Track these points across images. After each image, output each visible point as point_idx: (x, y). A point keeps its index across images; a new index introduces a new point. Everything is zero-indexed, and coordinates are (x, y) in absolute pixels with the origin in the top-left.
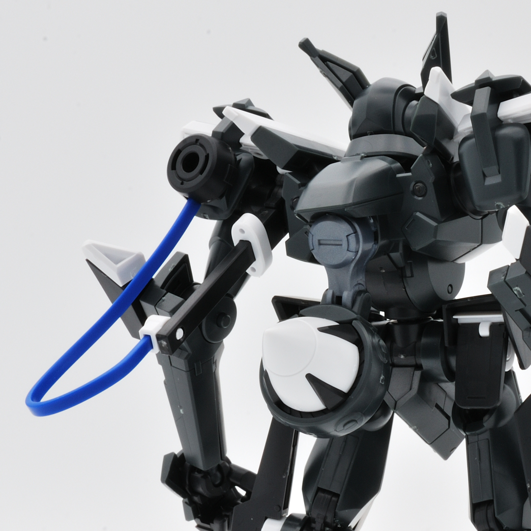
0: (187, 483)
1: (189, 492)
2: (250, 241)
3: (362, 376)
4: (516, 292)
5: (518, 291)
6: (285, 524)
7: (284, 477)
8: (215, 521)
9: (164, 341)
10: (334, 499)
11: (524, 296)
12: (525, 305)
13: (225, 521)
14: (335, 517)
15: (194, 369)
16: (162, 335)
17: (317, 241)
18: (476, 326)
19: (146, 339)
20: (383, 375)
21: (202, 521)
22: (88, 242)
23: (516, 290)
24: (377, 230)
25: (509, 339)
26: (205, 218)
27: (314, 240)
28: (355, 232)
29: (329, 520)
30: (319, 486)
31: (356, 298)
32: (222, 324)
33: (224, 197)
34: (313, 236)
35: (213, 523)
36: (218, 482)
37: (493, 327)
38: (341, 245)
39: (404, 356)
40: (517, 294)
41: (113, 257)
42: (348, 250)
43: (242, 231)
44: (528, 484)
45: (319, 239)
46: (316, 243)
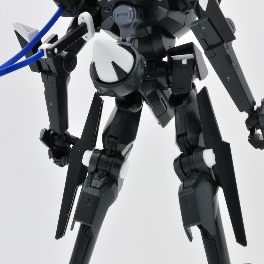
0: (51, 141)
1: (52, 145)
2: (86, 23)
3: (135, 67)
4: (202, 29)
5: (204, 29)
6: (94, 152)
7: (94, 132)
8: (62, 157)
9: (49, 51)
10: (116, 140)
11: (206, 31)
12: (206, 36)
13: (67, 157)
14: (116, 148)
15: (58, 82)
16: (49, 49)
17: (117, 15)
18: (181, 61)
19: (41, 51)
20: (144, 69)
21: (57, 159)
22: (15, 22)
23: (203, 28)
24: (142, 13)
25: (195, 66)
26: (66, 16)
27: (115, 14)
28: (133, 10)
29: (114, 149)
30: (110, 134)
31: (132, 41)
32: (71, 64)
33: (75, 6)
34: (115, 12)
35: (61, 158)
36: (64, 141)
37: (189, 61)
38: (127, 16)
39: (149, 76)
40: (203, 31)
41: (27, 29)
42: (130, 17)
43: (83, 18)
44: (202, 125)
45: (118, 13)
46: (116, 15)
